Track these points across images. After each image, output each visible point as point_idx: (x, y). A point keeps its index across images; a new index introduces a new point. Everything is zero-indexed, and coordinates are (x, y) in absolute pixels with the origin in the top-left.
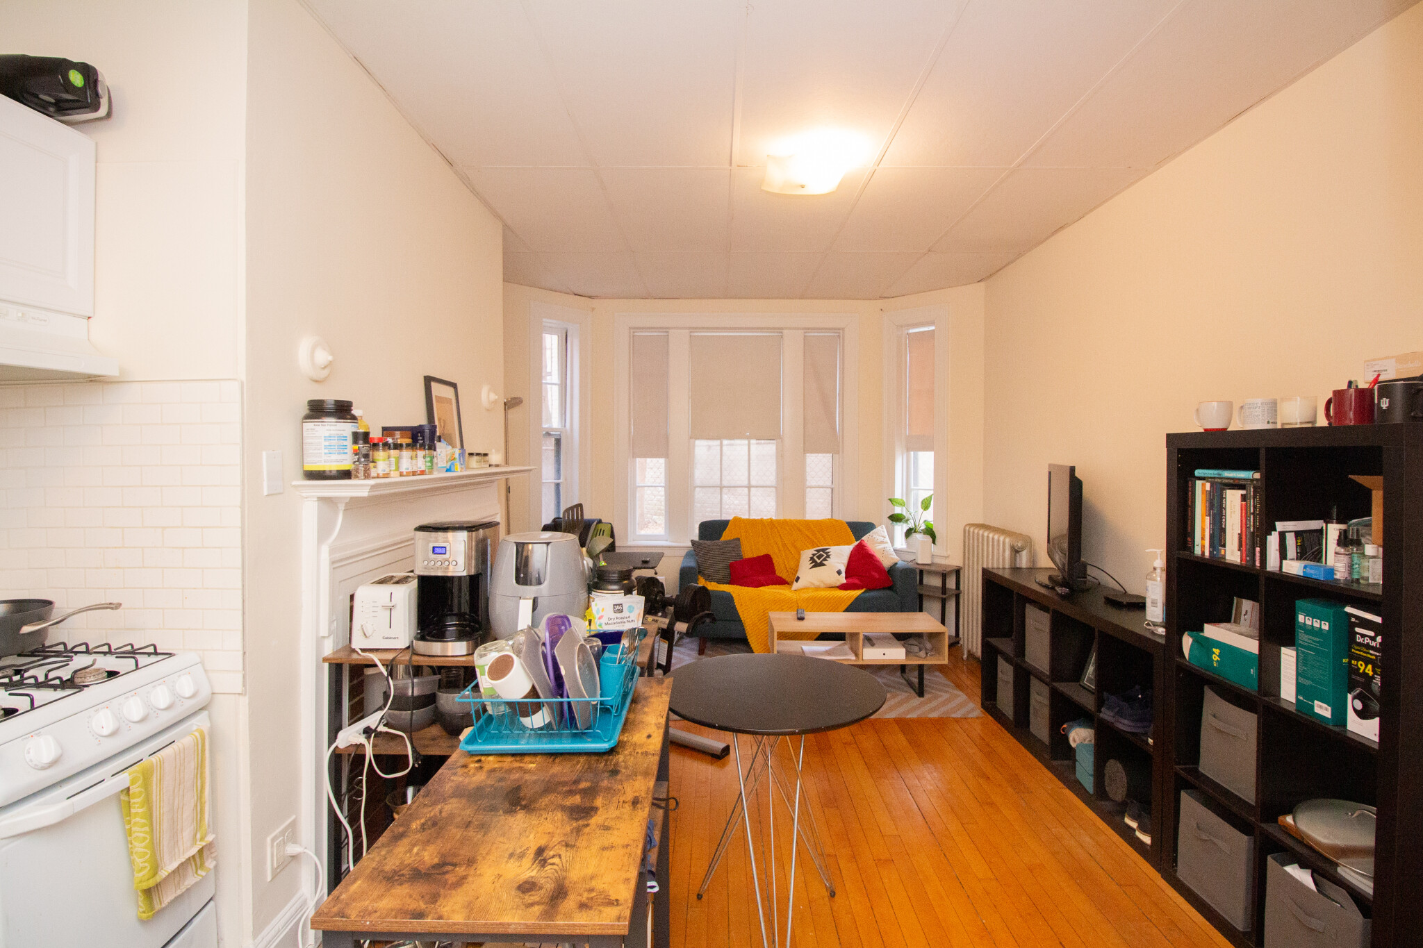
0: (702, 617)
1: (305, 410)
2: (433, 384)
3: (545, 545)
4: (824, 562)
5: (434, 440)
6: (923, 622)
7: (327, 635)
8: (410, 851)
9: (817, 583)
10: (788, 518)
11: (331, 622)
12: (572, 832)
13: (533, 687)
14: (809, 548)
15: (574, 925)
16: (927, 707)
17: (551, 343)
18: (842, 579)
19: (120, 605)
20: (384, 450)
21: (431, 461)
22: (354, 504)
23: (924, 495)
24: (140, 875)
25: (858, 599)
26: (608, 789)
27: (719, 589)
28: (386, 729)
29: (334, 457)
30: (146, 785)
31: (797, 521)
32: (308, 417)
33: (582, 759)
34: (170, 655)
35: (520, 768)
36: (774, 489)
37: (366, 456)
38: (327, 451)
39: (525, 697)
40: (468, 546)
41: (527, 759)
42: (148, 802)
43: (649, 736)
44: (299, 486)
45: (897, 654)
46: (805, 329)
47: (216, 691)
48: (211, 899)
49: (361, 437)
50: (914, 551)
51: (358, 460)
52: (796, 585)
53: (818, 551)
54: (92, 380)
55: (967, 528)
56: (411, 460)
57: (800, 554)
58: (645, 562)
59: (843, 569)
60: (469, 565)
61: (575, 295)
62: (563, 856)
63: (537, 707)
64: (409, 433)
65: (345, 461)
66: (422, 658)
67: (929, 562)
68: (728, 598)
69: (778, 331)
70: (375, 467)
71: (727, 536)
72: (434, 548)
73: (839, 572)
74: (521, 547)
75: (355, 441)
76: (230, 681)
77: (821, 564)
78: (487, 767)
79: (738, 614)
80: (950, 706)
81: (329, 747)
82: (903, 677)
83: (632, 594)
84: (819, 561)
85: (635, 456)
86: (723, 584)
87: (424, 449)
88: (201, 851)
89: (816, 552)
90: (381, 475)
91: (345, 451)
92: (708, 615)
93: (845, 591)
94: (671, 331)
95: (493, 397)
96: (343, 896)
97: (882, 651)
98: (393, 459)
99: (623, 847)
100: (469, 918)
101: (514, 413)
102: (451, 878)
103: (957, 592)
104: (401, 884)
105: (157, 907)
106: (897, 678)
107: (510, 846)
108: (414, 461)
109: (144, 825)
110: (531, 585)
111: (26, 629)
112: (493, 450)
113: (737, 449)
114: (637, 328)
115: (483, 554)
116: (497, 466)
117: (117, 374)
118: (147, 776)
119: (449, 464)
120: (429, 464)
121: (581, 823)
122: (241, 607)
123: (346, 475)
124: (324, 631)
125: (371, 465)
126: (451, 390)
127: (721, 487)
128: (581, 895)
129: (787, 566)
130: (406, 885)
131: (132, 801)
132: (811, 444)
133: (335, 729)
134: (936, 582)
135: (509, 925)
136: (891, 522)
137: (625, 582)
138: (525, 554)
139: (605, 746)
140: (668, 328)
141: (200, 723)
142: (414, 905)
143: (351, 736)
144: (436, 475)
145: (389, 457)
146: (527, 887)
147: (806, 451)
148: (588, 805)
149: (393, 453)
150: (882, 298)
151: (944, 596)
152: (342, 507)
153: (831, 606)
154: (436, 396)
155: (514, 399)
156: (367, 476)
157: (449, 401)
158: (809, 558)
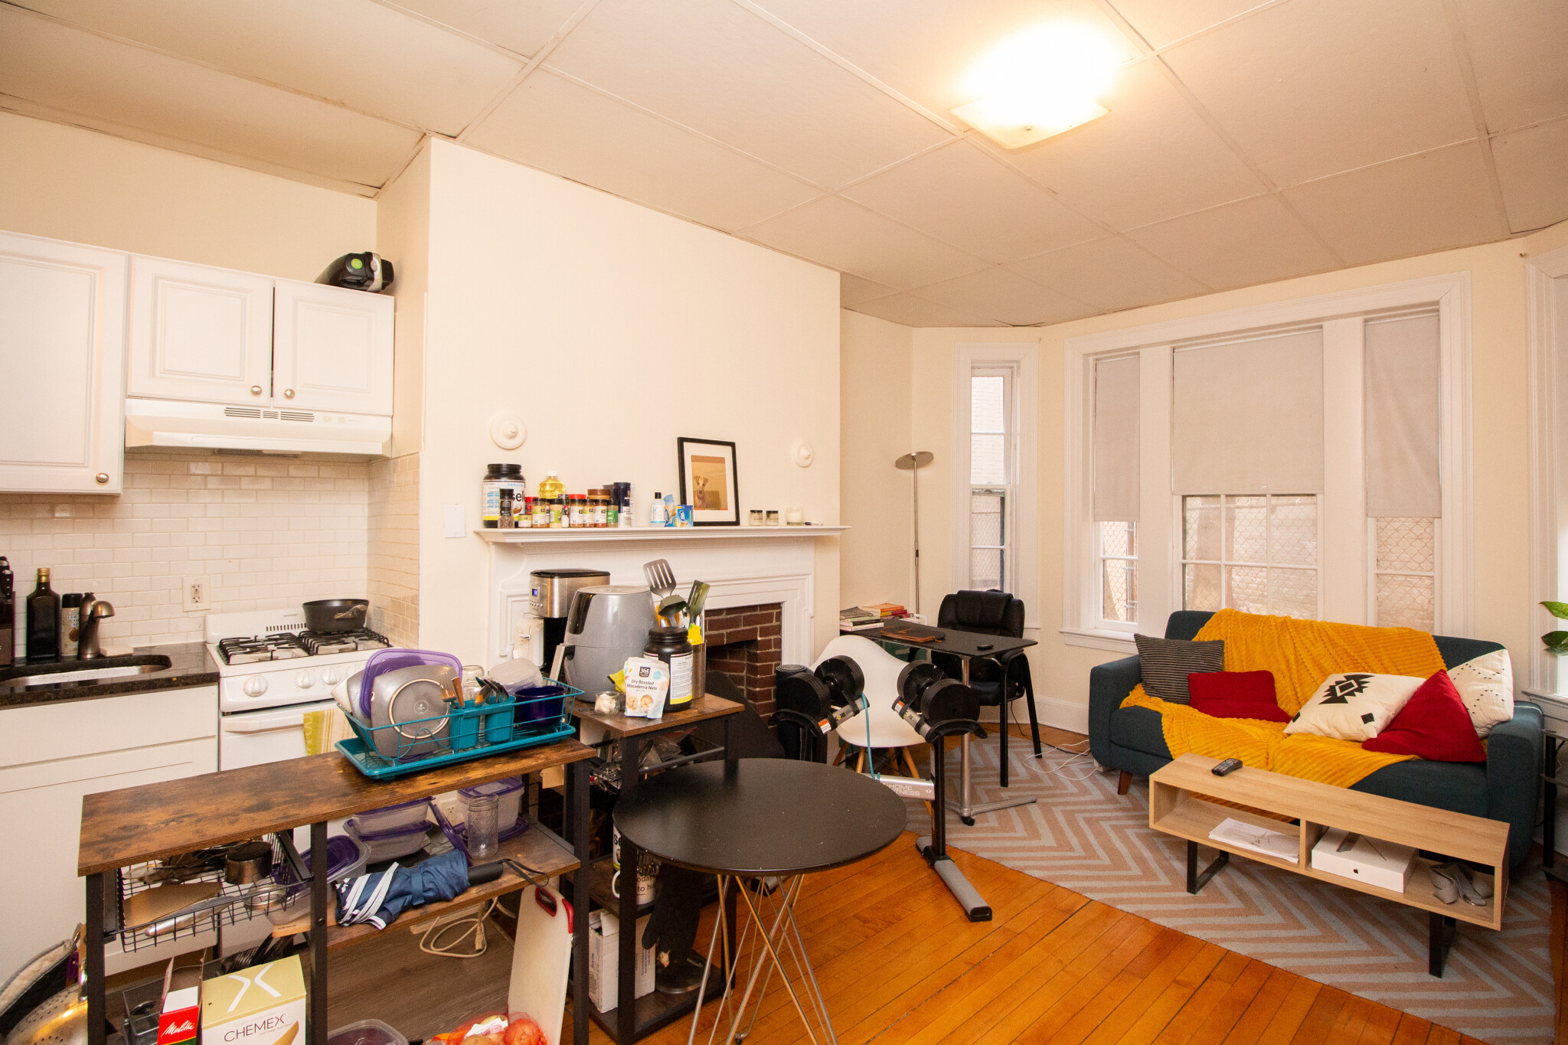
2: (693, 445)
4: (1348, 697)
9: (1327, 731)
14: (1343, 671)
16: (1425, 996)
18: (1372, 732)
21: (615, 516)
22: (534, 550)
25: (1387, 771)
30: (316, 726)
32: (485, 478)
42: (314, 737)
44: (479, 533)
46: (1366, 313)
49: (506, 493)
51: (502, 512)
52: (1291, 727)
53: (1352, 678)
57: (1316, 679)
59: (1383, 716)
61: (1009, 325)
69: (1315, 324)
71: (1204, 635)
72: (533, 590)
73: (1371, 719)
75: (502, 497)
77: (1342, 700)
79: (1167, 748)
84: (1339, 694)
85: (1097, 519)
89: (1345, 679)
91: (497, 505)
93: (1366, 752)
94: (1143, 351)
97: (1353, 864)
98: (554, 513)
110: (576, 633)
114: (1097, 354)
118: (318, 720)
120: (612, 518)
126: (729, 448)
131: (306, 734)
140: (1138, 348)
145: (547, 510)
149: (556, 507)
154: (695, 457)
155: (920, 454)
156: (511, 525)
158: (1328, 688)
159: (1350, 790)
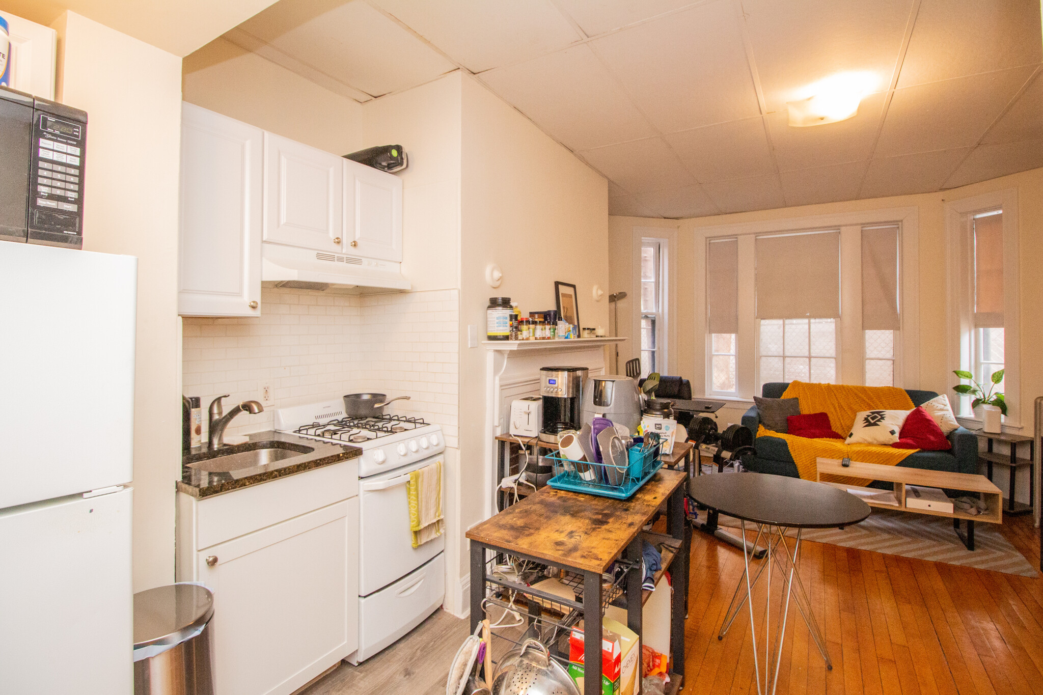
0: (745, 449)
1: (488, 304)
2: (560, 286)
3: (611, 383)
4: (877, 423)
5: (556, 319)
6: (980, 484)
7: (497, 425)
8: (512, 519)
9: (870, 440)
10: (845, 384)
11: (500, 419)
12: (590, 529)
13: (584, 455)
14: (864, 410)
15: (576, 563)
16: (973, 560)
17: (648, 253)
18: (896, 438)
19: (410, 397)
20: (526, 325)
21: (554, 332)
22: (513, 354)
23: (995, 369)
24: (413, 524)
25: (911, 456)
26: (618, 516)
27: (775, 436)
28: (526, 482)
29: (501, 328)
30: (417, 481)
31: (854, 387)
32: (489, 307)
33: (610, 501)
34: (429, 424)
35: (576, 499)
36: (833, 360)
37: (516, 328)
38: (497, 325)
39: (580, 460)
40: (568, 380)
41: (581, 495)
42: (417, 489)
43: (655, 498)
44: (485, 344)
45: (945, 508)
46: (862, 224)
47: (447, 445)
48: (442, 551)
49: (514, 317)
50: (982, 421)
51: (512, 330)
52: (848, 440)
53: (873, 413)
54: (402, 292)
55: (1039, 401)
56: (543, 331)
57: (856, 415)
58: (707, 408)
59: (897, 430)
60: (568, 391)
61: (665, 218)
62: (582, 536)
63: (586, 468)
64: (542, 315)
65: (506, 331)
66: (543, 443)
67: (998, 431)
68: (784, 444)
69: (836, 228)
70: (521, 334)
71: (786, 395)
72: (549, 380)
73: (892, 433)
74: (597, 383)
75: (511, 320)
76: (453, 442)
77: (875, 424)
78: (559, 495)
79: (791, 457)
80: (1002, 562)
81: (498, 485)
82: (956, 531)
83: (669, 419)
84: (872, 422)
85: (711, 332)
86: (781, 433)
87: (550, 324)
88: (438, 521)
89: (871, 414)
90: (525, 339)
91: (507, 325)
92: (750, 449)
93: (897, 449)
94: (739, 237)
95: (600, 292)
96: (481, 528)
97: (926, 502)
98: (531, 330)
99: (615, 540)
100: (529, 547)
101: (621, 304)
102: (527, 533)
103: (1031, 463)
104: (505, 529)
105: (419, 544)
106: (950, 531)
107: (557, 527)
108: (544, 331)
109: (415, 501)
110: (604, 406)
111: (376, 406)
112: (600, 327)
113: (797, 327)
114: (712, 237)
115: (577, 386)
116: (601, 336)
117: (410, 288)
118: (417, 477)
119: (567, 334)
120: (553, 333)
121: (597, 526)
122: (458, 404)
123: (506, 338)
124: (496, 424)
125: (519, 333)
126: (572, 289)
127: (784, 357)
128: (584, 553)
129: (843, 424)
130: (506, 530)
131: (411, 488)
132: (868, 322)
133: (501, 476)
134: (1006, 451)
135: (546, 555)
136: (956, 392)
137: (666, 410)
138: (600, 388)
139: (623, 495)
140: (736, 235)
141: (439, 459)
142: (507, 537)
143: (508, 482)
144: (557, 340)
145: (529, 329)
146: (558, 543)
147: (864, 328)
148: (604, 520)
149: (532, 326)
150: (941, 190)
151: (1014, 465)
152: (506, 356)
153: (885, 460)
154: (562, 294)
155: (620, 293)
156: (516, 339)
157: (570, 296)
158: (864, 419)
159: (898, 467)
